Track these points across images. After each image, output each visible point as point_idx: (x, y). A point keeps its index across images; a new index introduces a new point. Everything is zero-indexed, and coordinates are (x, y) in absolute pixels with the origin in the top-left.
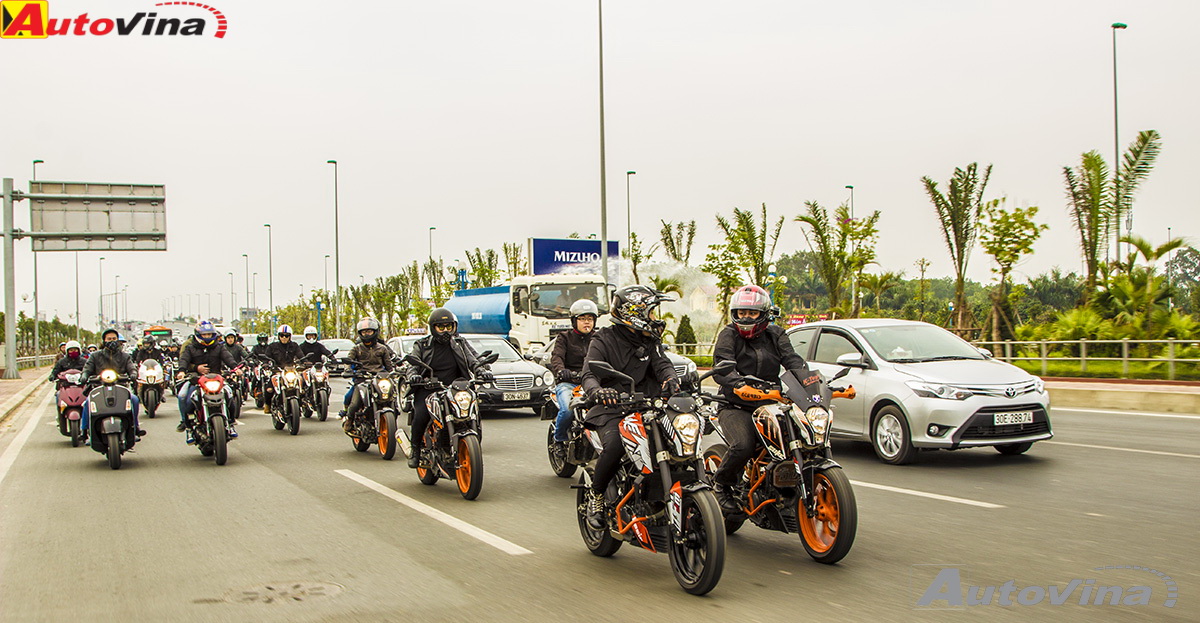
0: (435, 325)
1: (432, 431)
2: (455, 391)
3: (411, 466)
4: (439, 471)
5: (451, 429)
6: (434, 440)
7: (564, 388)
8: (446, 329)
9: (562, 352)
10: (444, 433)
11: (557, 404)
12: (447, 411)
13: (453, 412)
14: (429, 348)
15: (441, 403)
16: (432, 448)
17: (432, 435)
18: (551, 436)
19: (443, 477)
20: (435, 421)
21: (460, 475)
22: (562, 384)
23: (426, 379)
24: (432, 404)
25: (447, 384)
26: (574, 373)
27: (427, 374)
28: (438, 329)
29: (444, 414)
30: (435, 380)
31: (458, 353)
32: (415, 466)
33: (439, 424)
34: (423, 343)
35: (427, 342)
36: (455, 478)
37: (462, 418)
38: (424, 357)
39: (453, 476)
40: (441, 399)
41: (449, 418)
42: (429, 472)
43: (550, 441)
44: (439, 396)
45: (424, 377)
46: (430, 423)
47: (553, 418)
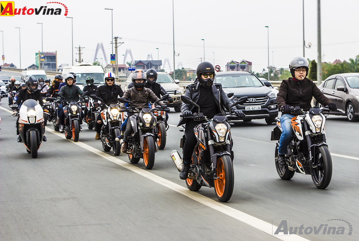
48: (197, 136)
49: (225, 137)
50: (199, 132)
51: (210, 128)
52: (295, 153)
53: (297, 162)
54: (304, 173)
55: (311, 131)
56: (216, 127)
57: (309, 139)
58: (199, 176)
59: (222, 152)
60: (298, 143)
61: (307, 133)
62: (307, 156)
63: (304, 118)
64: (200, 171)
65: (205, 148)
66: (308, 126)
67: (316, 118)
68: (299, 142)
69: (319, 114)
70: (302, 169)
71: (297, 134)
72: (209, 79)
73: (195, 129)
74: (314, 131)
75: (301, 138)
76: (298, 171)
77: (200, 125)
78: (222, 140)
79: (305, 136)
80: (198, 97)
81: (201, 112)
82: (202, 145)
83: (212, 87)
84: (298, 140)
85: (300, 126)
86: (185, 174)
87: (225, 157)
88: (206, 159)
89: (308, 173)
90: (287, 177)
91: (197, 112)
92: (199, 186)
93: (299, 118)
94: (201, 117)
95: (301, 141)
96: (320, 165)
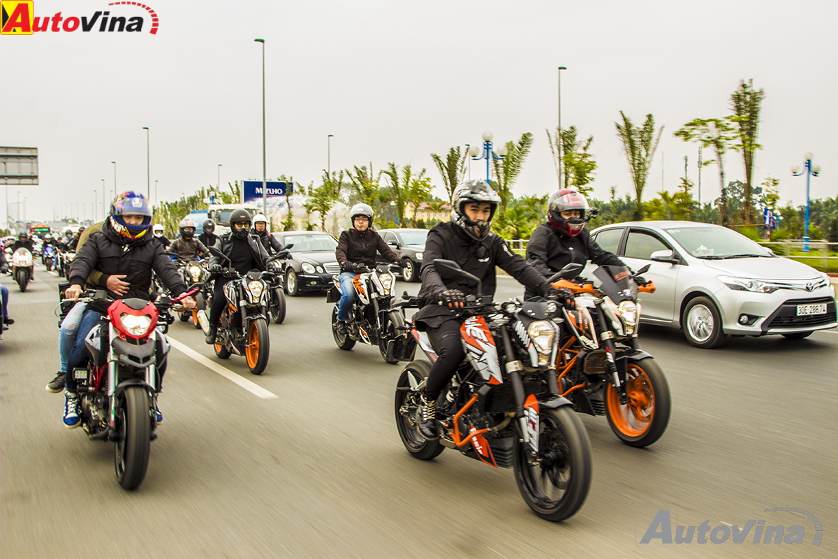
0: (234, 223)
1: (228, 313)
2: (249, 280)
3: (208, 343)
4: (232, 348)
5: (243, 312)
6: (229, 321)
7: (346, 277)
8: (243, 227)
9: (345, 246)
10: (238, 315)
11: (340, 290)
12: (241, 297)
13: (246, 299)
14: (229, 242)
15: (236, 290)
16: (227, 328)
17: (228, 317)
18: (334, 316)
19: (235, 353)
20: (230, 305)
21: (249, 352)
22: (344, 273)
23: (225, 268)
24: (228, 290)
25: (242, 274)
26: (355, 264)
27: (226, 264)
28: (237, 226)
29: (238, 299)
30: (232, 270)
31: (254, 248)
32: (212, 342)
33: (233, 308)
34: (224, 238)
35: (227, 238)
36: (245, 355)
37: (254, 303)
38: (225, 249)
39: (243, 352)
40: (236, 287)
41: (243, 303)
42: (224, 348)
43: (334, 320)
44: (235, 283)
45: (223, 266)
46: (226, 307)
47: (336, 301)
48: (226, 295)
49: (260, 297)
50: (229, 290)
51: (242, 287)
52: (358, 319)
53: (361, 330)
54: (370, 344)
55: (379, 293)
56: (249, 285)
57: (375, 302)
58: (229, 342)
59: (256, 315)
60: (362, 308)
61: (374, 295)
62: (373, 322)
63: (370, 278)
64: (230, 336)
65: (236, 310)
66: (375, 287)
67: (384, 276)
68: (364, 306)
69: (388, 273)
70: (367, 339)
71: (361, 296)
72: (244, 229)
73: (225, 287)
74: (382, 294)
75: (366, 302)
76: (362, 341)
77: (231, 282)
78: (257, 301)
79: (371, 300)
80: (230, 249)
81: (232, 267)
82: (232, 307)
83: (247, 239)
84: (361, 304)
85: (365, 287)
86: (213, 338)
87: (259, 321)
88: (237, 323)
89: (374, 343)
90: (348, 346)
91: (228, 267)
92: (229, 354)
93: (363, 277)
94: (232, 273)
95: (365, 305)
96: (390, 334)
